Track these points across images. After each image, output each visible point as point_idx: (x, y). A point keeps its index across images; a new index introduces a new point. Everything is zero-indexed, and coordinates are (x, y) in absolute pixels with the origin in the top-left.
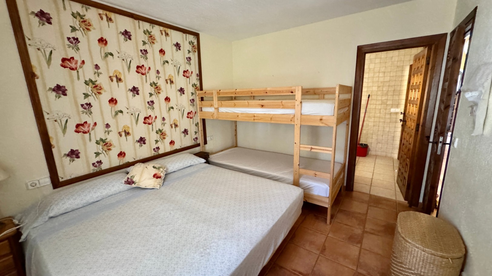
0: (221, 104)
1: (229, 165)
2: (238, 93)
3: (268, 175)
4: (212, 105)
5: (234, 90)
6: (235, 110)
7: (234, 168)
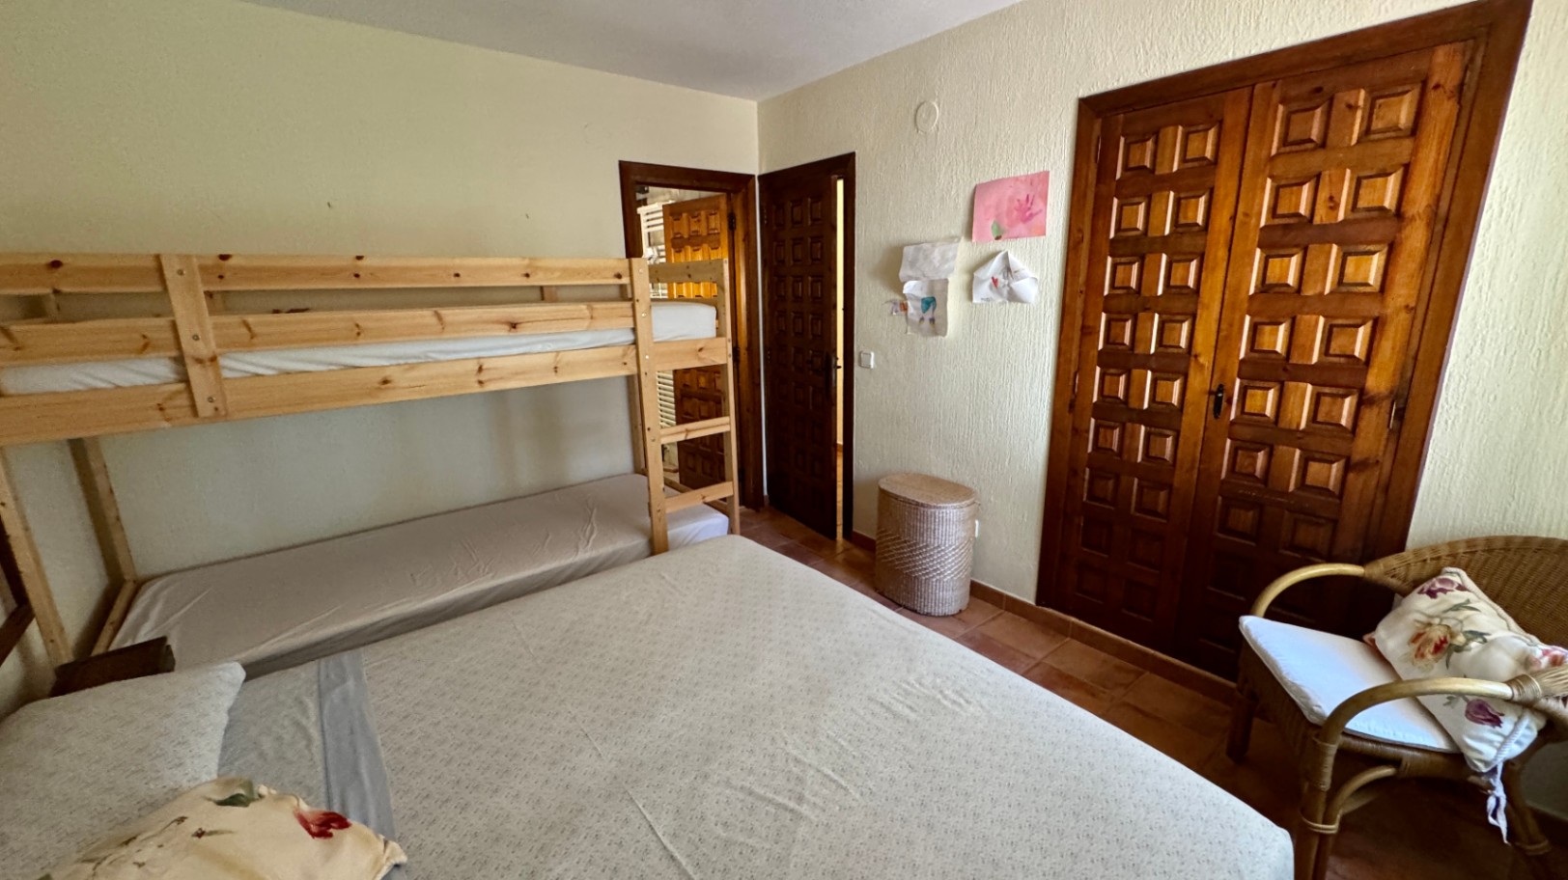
0: (244, 330)
1: (340, 634)
2: (374, 273)
3: (563, 570)
4: (145, 346)
5: (347, 261)
6: (355, 356)
7: (380, 630)
